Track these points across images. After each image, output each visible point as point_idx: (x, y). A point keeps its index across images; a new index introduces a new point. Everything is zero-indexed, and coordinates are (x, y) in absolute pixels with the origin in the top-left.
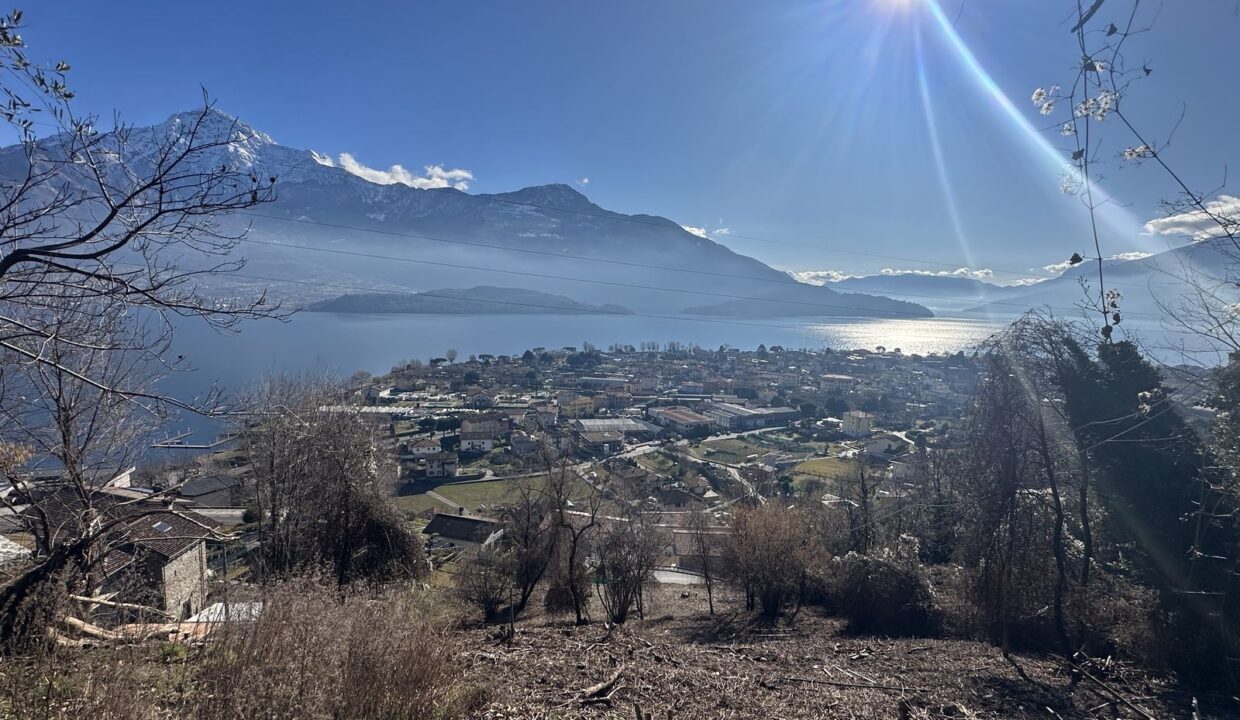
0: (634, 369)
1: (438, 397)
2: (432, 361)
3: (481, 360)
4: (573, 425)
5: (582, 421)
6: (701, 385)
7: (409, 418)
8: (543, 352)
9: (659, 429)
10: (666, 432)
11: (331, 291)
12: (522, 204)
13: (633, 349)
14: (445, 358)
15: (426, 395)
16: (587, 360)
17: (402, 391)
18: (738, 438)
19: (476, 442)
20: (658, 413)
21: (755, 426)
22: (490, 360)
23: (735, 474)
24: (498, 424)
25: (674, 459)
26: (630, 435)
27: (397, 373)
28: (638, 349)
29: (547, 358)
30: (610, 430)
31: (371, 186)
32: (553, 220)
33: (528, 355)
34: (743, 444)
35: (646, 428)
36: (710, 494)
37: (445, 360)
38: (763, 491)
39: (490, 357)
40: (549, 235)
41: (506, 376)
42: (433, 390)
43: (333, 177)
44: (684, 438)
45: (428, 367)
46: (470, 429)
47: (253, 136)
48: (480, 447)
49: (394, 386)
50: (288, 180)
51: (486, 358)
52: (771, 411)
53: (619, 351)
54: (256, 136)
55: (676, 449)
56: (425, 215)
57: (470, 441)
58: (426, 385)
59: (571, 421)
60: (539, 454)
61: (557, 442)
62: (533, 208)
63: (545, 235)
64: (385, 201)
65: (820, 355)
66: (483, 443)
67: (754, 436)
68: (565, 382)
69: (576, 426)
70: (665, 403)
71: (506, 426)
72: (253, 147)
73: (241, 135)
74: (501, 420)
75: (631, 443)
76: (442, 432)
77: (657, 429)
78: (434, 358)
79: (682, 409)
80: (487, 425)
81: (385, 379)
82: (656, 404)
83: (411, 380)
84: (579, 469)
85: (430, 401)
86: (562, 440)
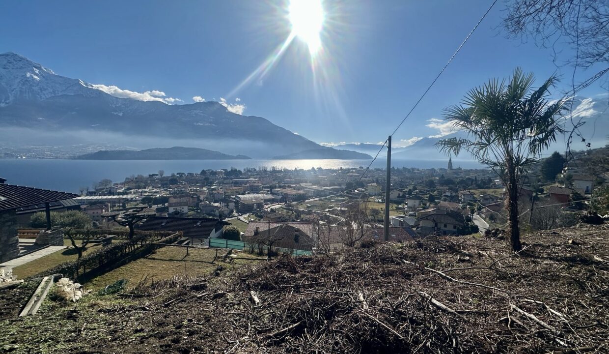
0: (258, 176)
1: (154, 191)
2: (150, 175)
3: (178, 175)
4: (234, 198)
5: (239, 196)
6: (293, 180)
7: (136, 201)
8: (211, 171)
10: (284, 199)
11: (91, 150)
12: (196, 110)
13: (255, 170)
14: (158, 174)
15: (147, 190)
16: (235, 173)
17: (131, 189)
18: (319, 200)
19: (178, 208)
20: (278, 191)
21: (325, 194)
22: (183, 175)
23: (328, 213)
24: (191, 199)
25: (292, 210)
26: (267, 201)
27: (128, 181)
28: (258, 170)
29: (214, 173)
30: (256, 199)
31: (115, 99)
32: (211, 117)
33: (203, 172)
34: (323, 202)
35: (273, 198)
36: (321, 222)
37: (157, 175)
39: (183, 174)
40: (210, 124)
41: (191, 179)
42: (151, 188)
43: (91, 93)
44: (293, 201)
45: (147, 178)
46: (174, 202)
47: (42, 70)
48: (181, 210)
49: (127, 187)
50: (65, 93)
51: (181, 174)
52: (331, 188)
53: (249, 171)
54: (44, 70)
55: (291, 206)
56: (145, 114)
57: (175, 208)
58: (147, 186)
59: (232, 197)
60: (217, 211)
61: (227, 206)
62: (201, 112)
63: (207, 124)
64: (122, 106)
65: (338, 170)
66: (183, 208)
67: (326, 199)
68: (225, 182)
69: (236, 198)
70: (280, 187)
71: (196, 200)
72: (42, 75)
73: (34, 69)
74: (192, 197)
75: (267, 205)
76: (157, 206)
77: (279, 197)
78: (151, 174)
79: (289, 189)
80: (184, 200)
81: (121, 184)
82: (276, 187)
83: (137, 184)
84: (242, 218)
85: (149, 192)
86: (230, 204)
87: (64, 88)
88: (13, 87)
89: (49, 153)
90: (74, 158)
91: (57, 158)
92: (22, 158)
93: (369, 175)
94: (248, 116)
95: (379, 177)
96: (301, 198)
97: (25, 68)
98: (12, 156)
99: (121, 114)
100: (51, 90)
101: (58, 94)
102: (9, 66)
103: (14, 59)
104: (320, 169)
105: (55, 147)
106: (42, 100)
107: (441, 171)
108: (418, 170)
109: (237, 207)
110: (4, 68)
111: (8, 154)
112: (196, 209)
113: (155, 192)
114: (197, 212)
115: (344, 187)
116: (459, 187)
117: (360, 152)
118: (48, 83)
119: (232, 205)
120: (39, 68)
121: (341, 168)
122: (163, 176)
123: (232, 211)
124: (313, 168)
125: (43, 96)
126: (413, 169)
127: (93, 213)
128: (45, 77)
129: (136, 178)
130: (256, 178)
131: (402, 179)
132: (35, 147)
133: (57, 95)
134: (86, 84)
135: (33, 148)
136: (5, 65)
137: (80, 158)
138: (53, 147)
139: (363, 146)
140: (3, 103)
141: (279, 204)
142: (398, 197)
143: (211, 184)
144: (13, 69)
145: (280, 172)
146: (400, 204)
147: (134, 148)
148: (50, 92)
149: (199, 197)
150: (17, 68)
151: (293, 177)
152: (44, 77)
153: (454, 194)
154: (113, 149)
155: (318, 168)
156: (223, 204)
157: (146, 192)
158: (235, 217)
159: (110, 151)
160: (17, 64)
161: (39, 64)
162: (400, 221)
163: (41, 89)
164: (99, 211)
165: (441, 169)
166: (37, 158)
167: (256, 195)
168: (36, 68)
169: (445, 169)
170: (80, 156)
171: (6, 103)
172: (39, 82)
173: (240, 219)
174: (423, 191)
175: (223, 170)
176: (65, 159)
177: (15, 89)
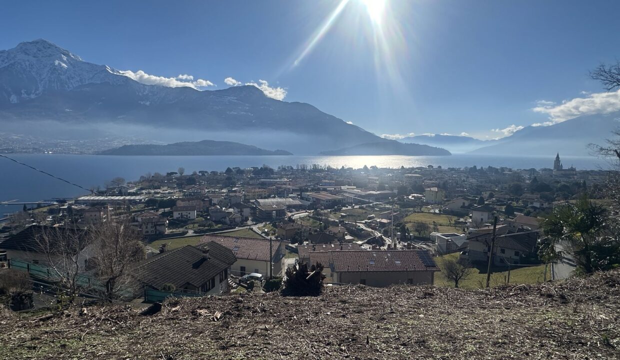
0: (293, 176)
1: (167, 192)
2: (168, 174)
3: (200, 174)
4: (253, 203)
5: (259, 200)
6: (334, 182)
7: (143, 203)
8: (238, 169)
9: (309, 203)
10: (315, 205)
11: (116, 144)
12: (229, 96)
13: (292, 168)
15: (160, 190)
16: (266, 171)
17: (144, 189)
18: (360, 208)
19: (184, 213)
20: (308, 195)
21: (369, 201)
22: (206, 174)
23: (362, 226)
24: (202, 203)
25: (320, 220)
26: (290, 207)
27: (144, 180)
28: (295, 168)
29: (240, 172)
30: (278, 204)
31: (141, 86)
32: (247, 105)
33: (229, 171)
34: (364, 211)
35: (300, 203)
36: (348, 237)
37: (176, 173)
38: (386, 233)
39: (206, 172)
40: (245, 113)
41: (213, 179)
42: (165, 188)
43: (118, 80)
44: (326, 208)
45: (164, 177)
46: (182, 205)
47: (70, 56)
48: (187, 216)
49: (140, 187)
50: (92, 82)
51: (203, 173)
52: (378, 192)
53: (284, 169)
54: (72, 56)
55: (321, 215)
56: (174, 102)
57: (180, 212)
58: (161, 185)
59: (251, 201)
60: (227, 218)
61: (241, 212)
62: (235, 98)
63: (242, 113)
64: (150, 94)
65: (398, 170)
66: (189, 213)
67: (369, 206)
68: (251, 183)
69: (255, 203)
70: (312, 190)
71: (207, 204)
72: (70, 63)
73: (63, 55)
74: (203, 200)
75: (291, 212)
76: (163, 209)
77: (308, 203)
78: (169, 172)
79: (323, 193)
80: (194, 203)
81: (135, 183)
82: (307, 191)
83: (151, 184)
84: (255, 228)
85: (162, 193)
86: (245, 210)
87: (91, 76)
88: (43, 77)
89: (74, 148)
90: (98, 153)
91: (81, 153)
92: (48, 153)
93: (437, 176)
94: (290, 102)
95: (450, 179)
96: (335, 205)
97: (54, 55)
98: (40, 151)
99: (148, 103)
100: (78, 79)
101: (85, 82)
102: (39, 54)
103: (44, 47)
104: (374, 168)
105: (81, 141)
106: (70, 89)
107: (543, 172)
108: (510, 170)
109: (253, 214)
110: (34, 57)
111: (35, 149)
112: (206, 215)
113: (169, 193)
114: (206, 219)
115: (396, 191)
116: (558, 196)
117: (434, 146)
118: (75, 71)
119: (247, 211)
120: (67, 55)
121: (402, 167)
122: (183, 175)
123: (247, 219)
124: (365, 167)
125: (71, 86)
126: (503, 169)
127: (91, 216)
128: (73, 63)
129: (153, 176)
130: (290, 178)
131: (481, 182)
132: (62, 141)
133: (84, 84)
134: (113, 70)
135: (60, 142)
136: (35, 54)
137: (104, 153)
138: (79, 141)
139: (438, 138)
140: (33, 94)
141: (306, 212)
142: (462, 207)
143: (234, 185)
144: (42, 57)
145: (321, 171)
146: (462, 217)
147: (161, 142)
148: (77, 81)
149: (211, 200)
150: (47, 56)
151: (335, 177)
152: (71, 64)
153: (546, 205)
154: (137, 144)
155: (372, 167)
156: (236, 210)
157: (158, 193)
158: (248, 226)
159: (136, 146)
160: (46, 52)
161: (66, 51)
162: (447, 241)
163: (68, 78)
164: (98, 214)
165: (545, 170)
166: (62, 153)
167: (280, 200)
168: (64, 55)
169: (550, 170)
170: (105, 151)
171: (36, 95)
172: (67, 70)
173: (252, 229)
174: (503, 200)
175: (253, 168)
176: (90, 154)
177: (44, 79)
